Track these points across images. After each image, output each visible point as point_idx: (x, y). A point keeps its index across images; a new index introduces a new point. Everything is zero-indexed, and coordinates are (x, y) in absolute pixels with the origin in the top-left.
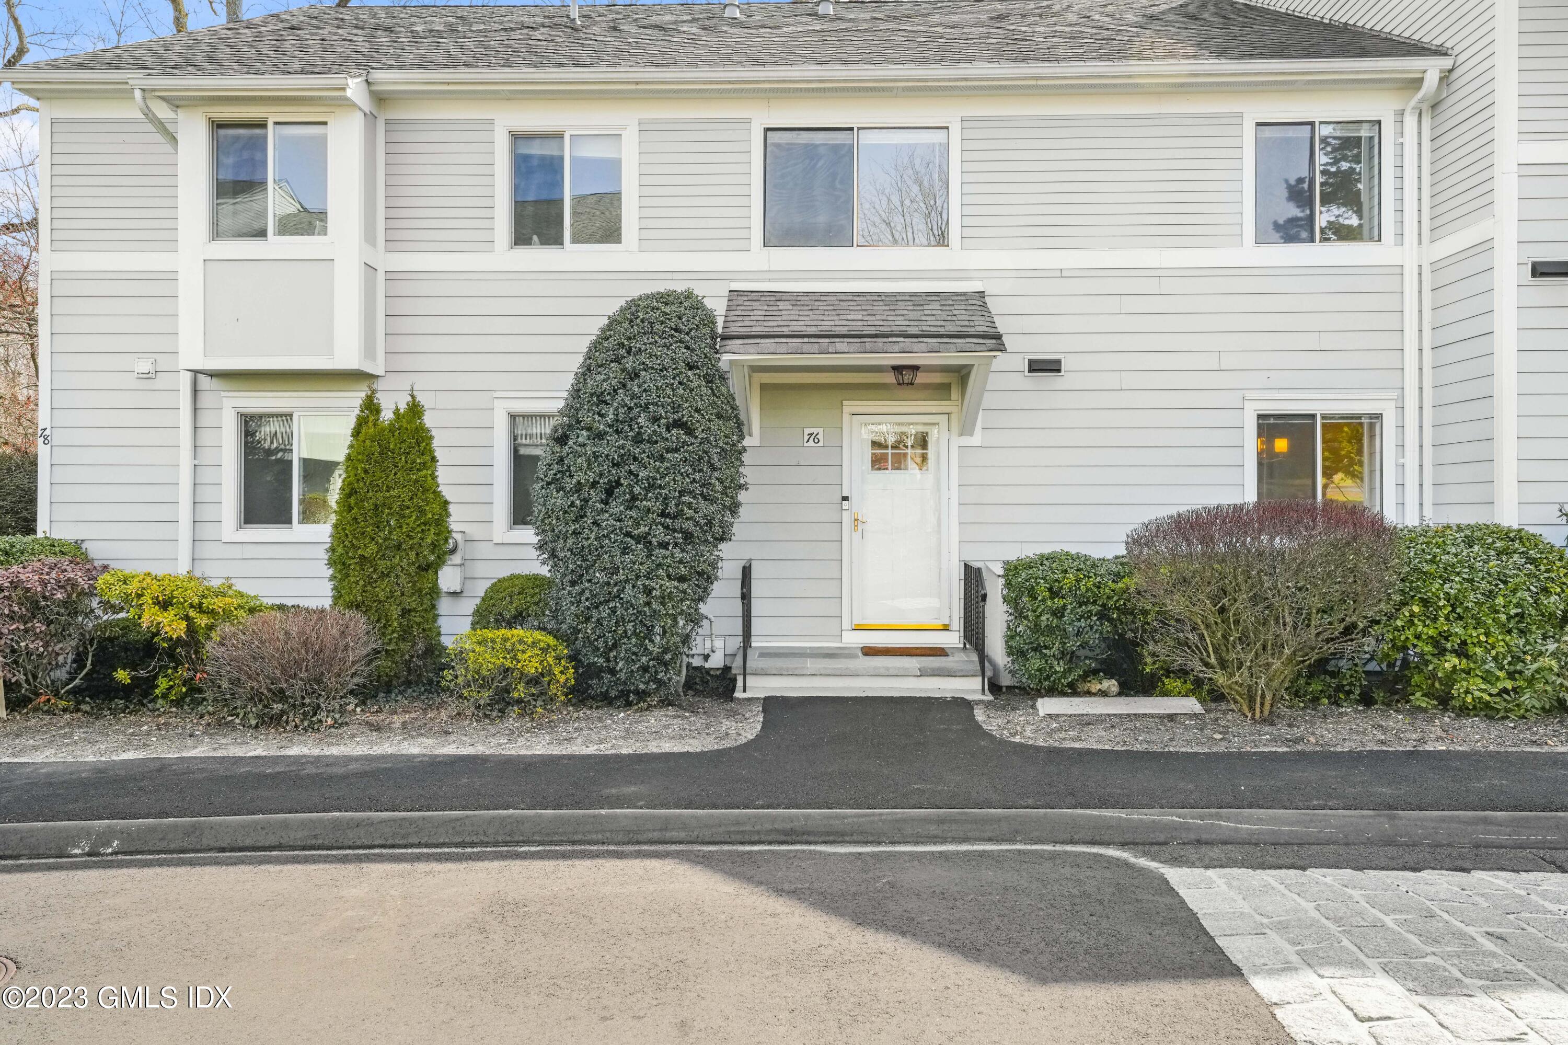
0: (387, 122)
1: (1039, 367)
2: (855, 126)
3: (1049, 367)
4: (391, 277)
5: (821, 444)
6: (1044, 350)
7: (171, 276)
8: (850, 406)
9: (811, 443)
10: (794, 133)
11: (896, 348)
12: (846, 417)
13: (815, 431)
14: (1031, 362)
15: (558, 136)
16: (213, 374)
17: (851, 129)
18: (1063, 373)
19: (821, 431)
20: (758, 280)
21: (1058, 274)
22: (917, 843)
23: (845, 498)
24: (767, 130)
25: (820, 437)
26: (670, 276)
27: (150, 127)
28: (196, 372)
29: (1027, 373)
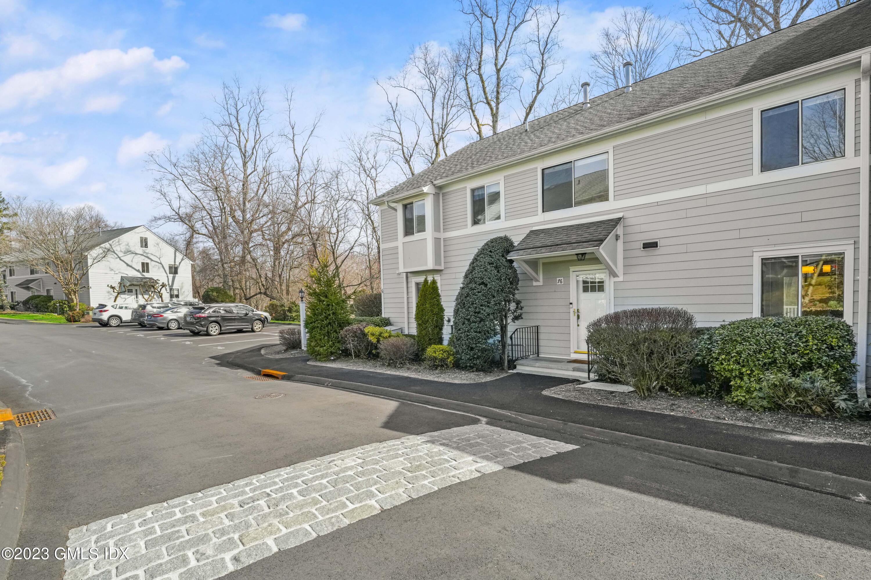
0: (443, 194)
1: (646, 246)
2: (573, 160)
3: (654, 245)
4: (445, 240)
5: (563, 283)
6: (649, 238)
7: (397, 248)
8: (572, 269)
9: (559, 283)
10: (552, 168)
11: (581, 247)
12: (571, 273)
13: (561, 279)
14: (644, 244)
15: (483, 188)
16: (411, 272)
17: (572, 162)
18: (659, 247)
19: (562, 278)
20: (541, 225)
21: (656, 204)
22: (449, 409)
23: (571, 304)
24: (543, 170)
25: (562, 281)
26: (514, 228)
27: (390, 210)
28: (407, 273)
29: (642, 249)
